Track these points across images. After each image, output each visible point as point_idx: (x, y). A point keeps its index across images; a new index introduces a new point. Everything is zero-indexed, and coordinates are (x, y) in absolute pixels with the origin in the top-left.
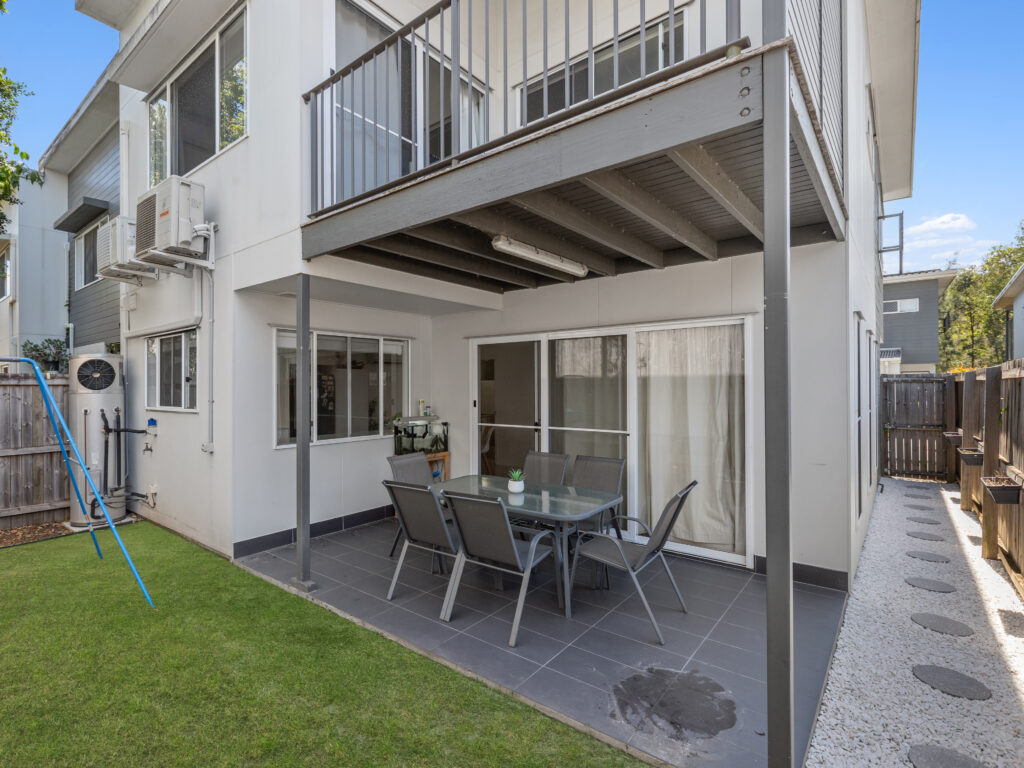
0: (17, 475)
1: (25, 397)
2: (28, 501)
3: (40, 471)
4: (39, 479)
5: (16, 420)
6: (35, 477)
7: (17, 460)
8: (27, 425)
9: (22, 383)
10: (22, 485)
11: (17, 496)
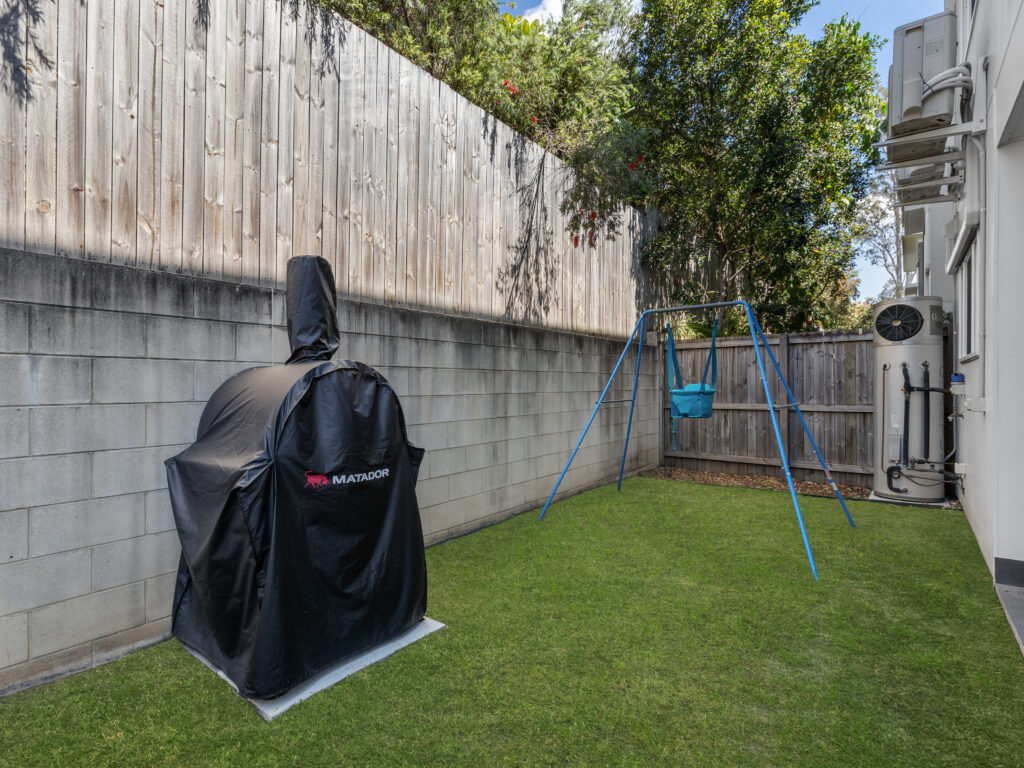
0: (830, 431)
1: (838, 355)
2: (841, 461)
3: (852, 431)
4: (852, 439)
5: (829, 377)
6: (848, 437)
7: (830, 417)
8: (840, 382)
9: (834, 340)
10: (836, 442)
11: (830, 452)
